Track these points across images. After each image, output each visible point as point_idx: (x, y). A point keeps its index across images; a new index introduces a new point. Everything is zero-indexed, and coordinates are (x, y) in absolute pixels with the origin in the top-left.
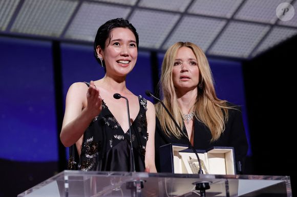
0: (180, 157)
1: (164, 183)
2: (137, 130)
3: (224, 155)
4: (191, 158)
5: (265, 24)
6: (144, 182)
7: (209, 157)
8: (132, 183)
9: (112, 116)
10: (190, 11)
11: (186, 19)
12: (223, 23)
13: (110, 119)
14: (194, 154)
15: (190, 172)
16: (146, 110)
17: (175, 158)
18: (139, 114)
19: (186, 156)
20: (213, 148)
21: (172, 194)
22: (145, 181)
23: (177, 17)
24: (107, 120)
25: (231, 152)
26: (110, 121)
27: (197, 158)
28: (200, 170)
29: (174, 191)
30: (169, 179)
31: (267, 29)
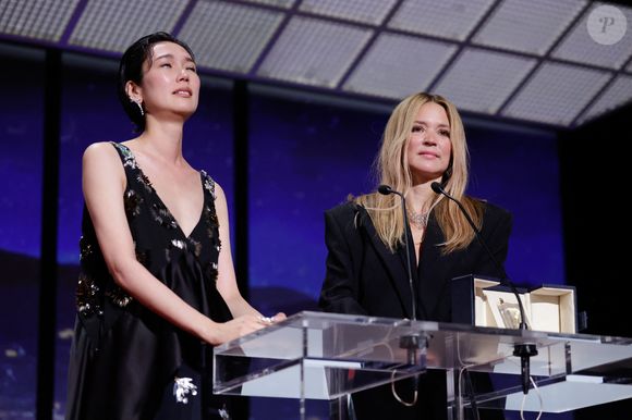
0: (485, 298)
1: (455, 341)
2: (207, 234)
3: (558, 300)
4: (502, 302)
5: (603, 70)
6: (429, 337)
7: (533, 301)
8: (411, 337)
9: (164, 208)
10: (476, 40)
11: (468, 53)
12: (531, 64)
13: (162, 211)
14: (513, 295)
15: (501, 325)
16: (214, 199)
17: (478, 300)
18: (205, 207)
19: (494, 297)
20: (541, 287)
21: (468, 360)
22: (432, 337)
23: (452, 50)
24: (158, 215)
25: (570, 295)
26: (162, 216)
27: (517, 302)
28: (523, 323)
29: (472, 354)
30: (464, 334)
31: (606, 77)
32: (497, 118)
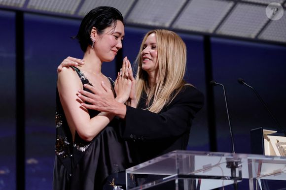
0: (269, 140)
4: (278, 141)
15: (278, 154)
17: (266, 141)
19: (274, 139)
32: (256, 40)
